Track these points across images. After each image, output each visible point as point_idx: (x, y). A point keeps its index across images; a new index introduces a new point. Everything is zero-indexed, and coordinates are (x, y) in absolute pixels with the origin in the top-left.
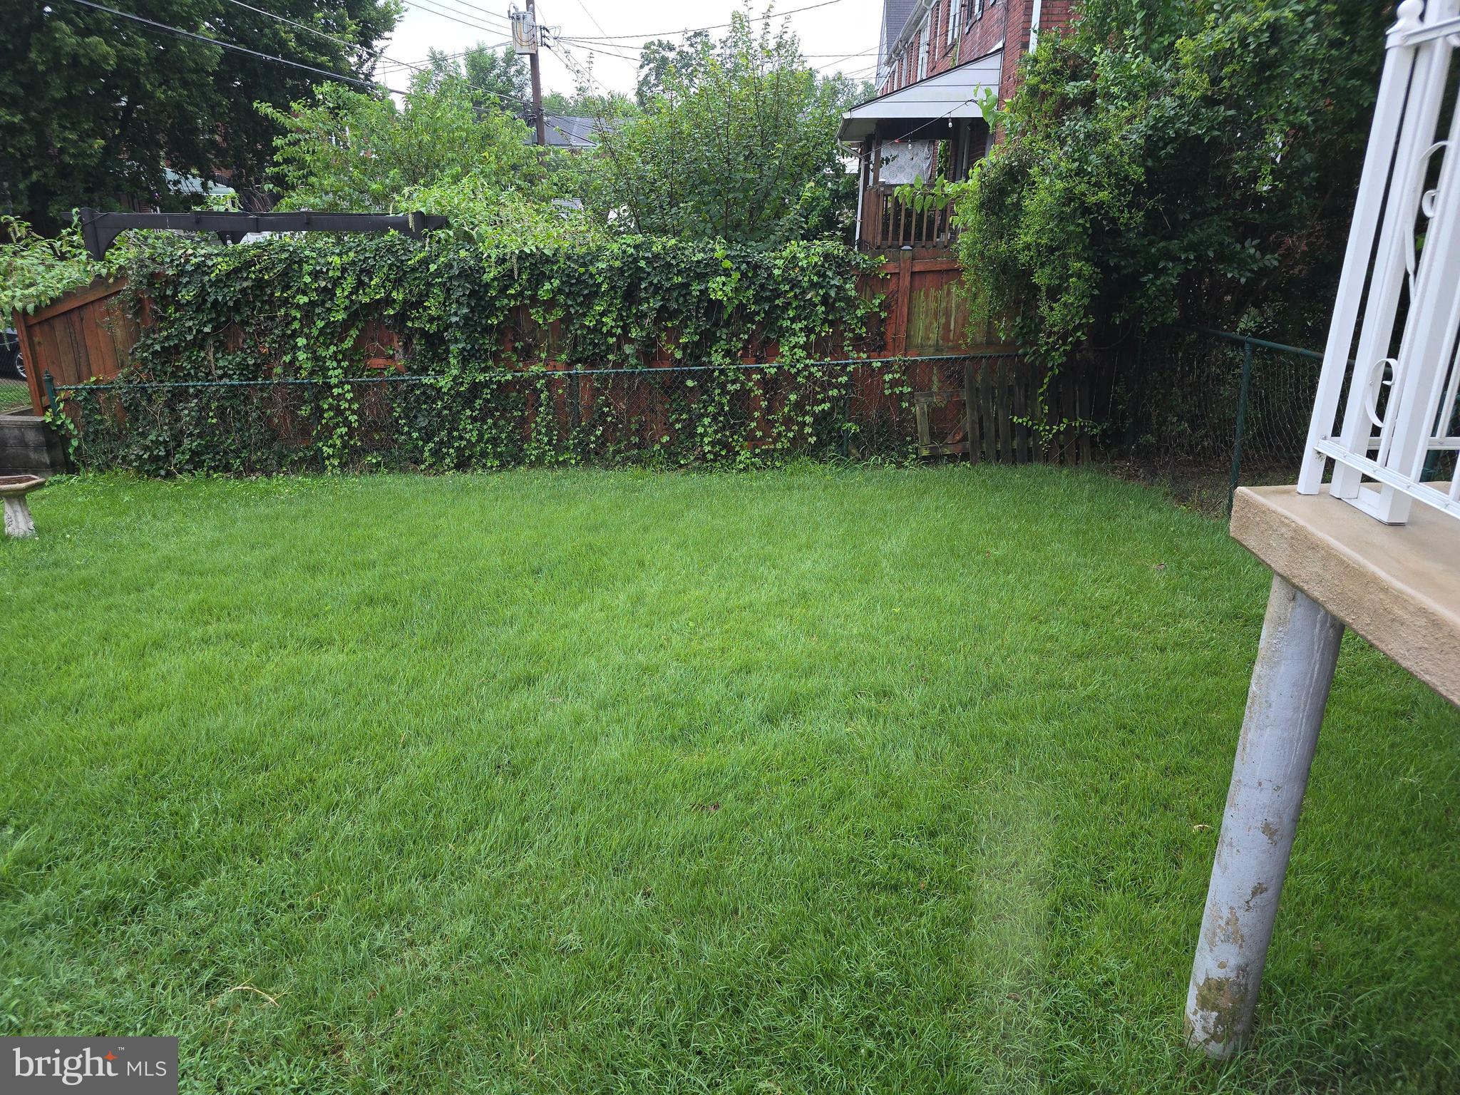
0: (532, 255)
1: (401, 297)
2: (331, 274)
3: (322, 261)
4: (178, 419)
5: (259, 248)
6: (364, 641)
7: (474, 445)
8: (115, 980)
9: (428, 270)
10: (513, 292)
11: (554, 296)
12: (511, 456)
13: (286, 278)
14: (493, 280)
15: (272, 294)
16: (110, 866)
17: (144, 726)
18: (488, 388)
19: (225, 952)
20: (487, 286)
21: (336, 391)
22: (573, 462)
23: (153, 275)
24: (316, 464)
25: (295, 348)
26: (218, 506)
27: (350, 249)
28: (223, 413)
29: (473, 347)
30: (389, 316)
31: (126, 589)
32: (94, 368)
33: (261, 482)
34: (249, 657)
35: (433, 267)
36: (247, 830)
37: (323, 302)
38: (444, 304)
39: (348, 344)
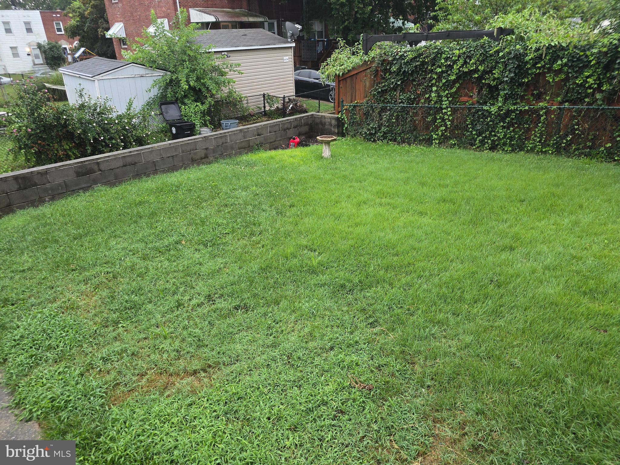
0: (556, 46)
1: (483, 68)
2: (453, 58)
3: (451, 53)
4: (381, 119)
5: (426, 47)
6: (440, 216)
7: (501, 139)
8: (342, 311)
9: (498, 55)
10: (539, 65)
11: (562, 67)
12: (518, 146)
13: (434, 61)
14: (530, 60)
15: (427, 67)
16: (345, 273)
17: (359, 230)
18: (515, 113)
19: (378, 315)
20: (527, 62)
21: (444, 111)
22: (550, 152)
23: (384, 60)
24: (429, 142)
25: (431, 91)
26: (390, 155)
27: (464, 47)
28: (398, 118)
29: (512, 93)
30: (475, 77)
31: (357, 181)
32: (357, 97)
33: (406, 147)
34: (395, 214)
35: (501, 54)
36: (389, 275)
37: (447, 71)
38: (502, 72)
39: (454, 90)
